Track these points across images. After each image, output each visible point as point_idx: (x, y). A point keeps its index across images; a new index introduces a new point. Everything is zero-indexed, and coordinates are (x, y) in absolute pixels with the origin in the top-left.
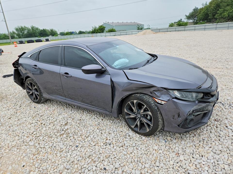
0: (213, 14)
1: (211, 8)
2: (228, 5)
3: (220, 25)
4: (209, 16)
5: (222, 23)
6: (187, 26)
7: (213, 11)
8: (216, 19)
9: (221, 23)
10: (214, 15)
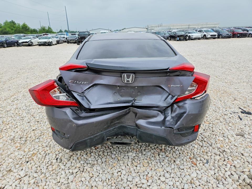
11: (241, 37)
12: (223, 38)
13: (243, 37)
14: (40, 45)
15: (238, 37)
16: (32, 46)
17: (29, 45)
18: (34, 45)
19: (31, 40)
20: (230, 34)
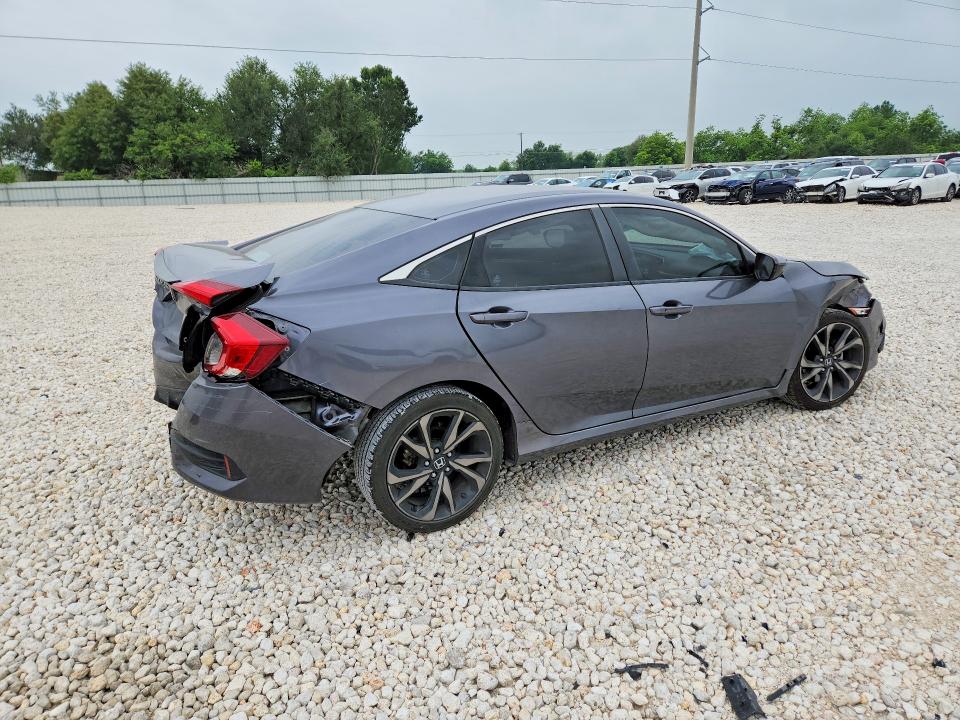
0: (111, 142)
1: (99, 119)
2: (159, 119)
3: (154, 187)
4: (99, 151)
5: (161, 181)
6: (14, 185)
7: (110, 131)
8: (132, 165)
9: (156, 181)
10: (120, 150)
14: (861, 200)
16: (838, 202)
17: (827, 200)
18: (847, 197)
19: (842, 180)
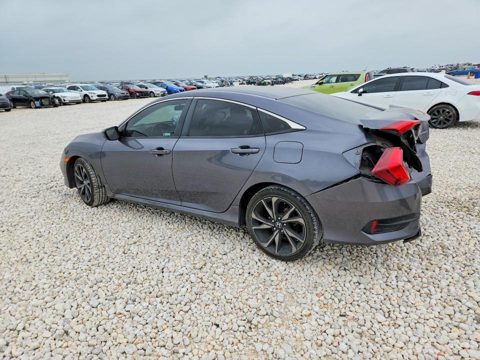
11: (141, 98)
12: (116, 99)
13: (145, 98)
15: (138, 97)
20: (127, 93)
